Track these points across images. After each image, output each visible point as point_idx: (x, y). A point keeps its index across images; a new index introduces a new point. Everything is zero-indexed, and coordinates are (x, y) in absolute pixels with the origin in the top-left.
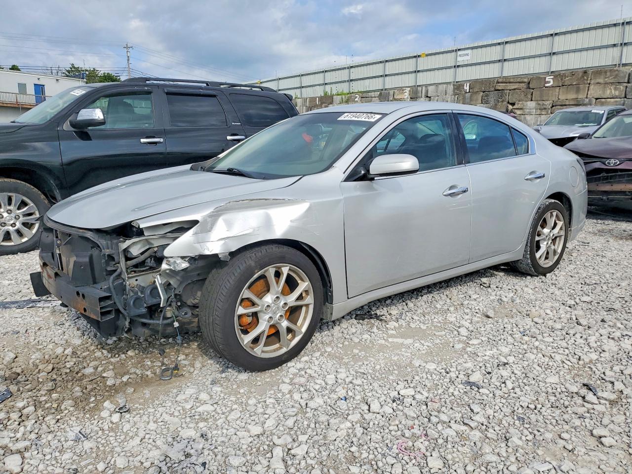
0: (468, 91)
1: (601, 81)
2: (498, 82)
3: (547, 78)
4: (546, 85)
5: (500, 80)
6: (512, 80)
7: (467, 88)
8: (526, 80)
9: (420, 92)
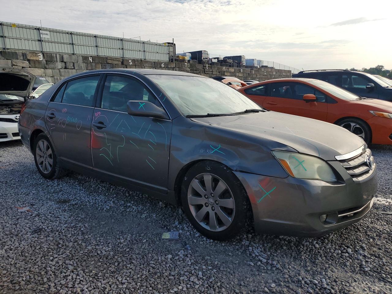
0: (92, 62)
1: (147, 65)
2: (108, 59)
3: (130, 61)
4: (130, 64)
5: (109, 58)
6: (115, 59)
7: (91, 60)
8: (121, 60)
9: (55, 58)
